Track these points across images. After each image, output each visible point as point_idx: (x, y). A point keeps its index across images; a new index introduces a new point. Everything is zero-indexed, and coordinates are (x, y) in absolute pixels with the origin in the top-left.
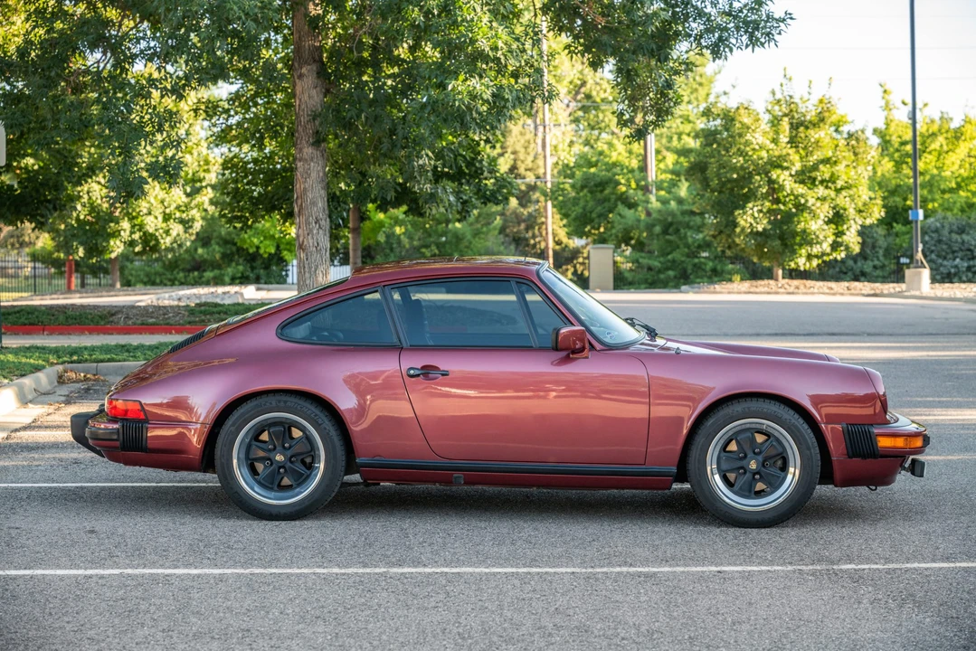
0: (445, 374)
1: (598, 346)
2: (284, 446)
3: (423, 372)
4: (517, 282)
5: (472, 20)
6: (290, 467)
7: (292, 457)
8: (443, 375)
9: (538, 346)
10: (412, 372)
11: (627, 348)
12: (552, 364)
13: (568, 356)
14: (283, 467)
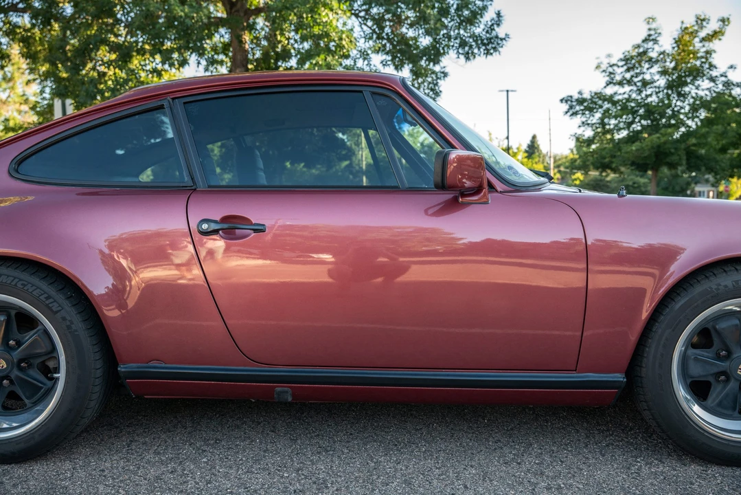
0: (260, 230)
1: (499, 186)
2: (8, 344)
3: (225, 226)
4: (373, 93)
5: (326, 22)
6: (18, 377)
7: (21, 361)
8: (255, 231)
9: (407, 185)
10: (205, 226)
11: (539, 190)
12: (426, 212)
13: (455, 199)
14: (7, 377)
